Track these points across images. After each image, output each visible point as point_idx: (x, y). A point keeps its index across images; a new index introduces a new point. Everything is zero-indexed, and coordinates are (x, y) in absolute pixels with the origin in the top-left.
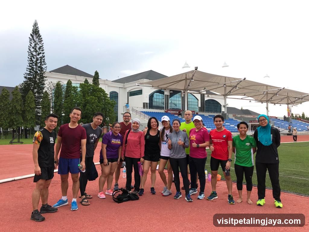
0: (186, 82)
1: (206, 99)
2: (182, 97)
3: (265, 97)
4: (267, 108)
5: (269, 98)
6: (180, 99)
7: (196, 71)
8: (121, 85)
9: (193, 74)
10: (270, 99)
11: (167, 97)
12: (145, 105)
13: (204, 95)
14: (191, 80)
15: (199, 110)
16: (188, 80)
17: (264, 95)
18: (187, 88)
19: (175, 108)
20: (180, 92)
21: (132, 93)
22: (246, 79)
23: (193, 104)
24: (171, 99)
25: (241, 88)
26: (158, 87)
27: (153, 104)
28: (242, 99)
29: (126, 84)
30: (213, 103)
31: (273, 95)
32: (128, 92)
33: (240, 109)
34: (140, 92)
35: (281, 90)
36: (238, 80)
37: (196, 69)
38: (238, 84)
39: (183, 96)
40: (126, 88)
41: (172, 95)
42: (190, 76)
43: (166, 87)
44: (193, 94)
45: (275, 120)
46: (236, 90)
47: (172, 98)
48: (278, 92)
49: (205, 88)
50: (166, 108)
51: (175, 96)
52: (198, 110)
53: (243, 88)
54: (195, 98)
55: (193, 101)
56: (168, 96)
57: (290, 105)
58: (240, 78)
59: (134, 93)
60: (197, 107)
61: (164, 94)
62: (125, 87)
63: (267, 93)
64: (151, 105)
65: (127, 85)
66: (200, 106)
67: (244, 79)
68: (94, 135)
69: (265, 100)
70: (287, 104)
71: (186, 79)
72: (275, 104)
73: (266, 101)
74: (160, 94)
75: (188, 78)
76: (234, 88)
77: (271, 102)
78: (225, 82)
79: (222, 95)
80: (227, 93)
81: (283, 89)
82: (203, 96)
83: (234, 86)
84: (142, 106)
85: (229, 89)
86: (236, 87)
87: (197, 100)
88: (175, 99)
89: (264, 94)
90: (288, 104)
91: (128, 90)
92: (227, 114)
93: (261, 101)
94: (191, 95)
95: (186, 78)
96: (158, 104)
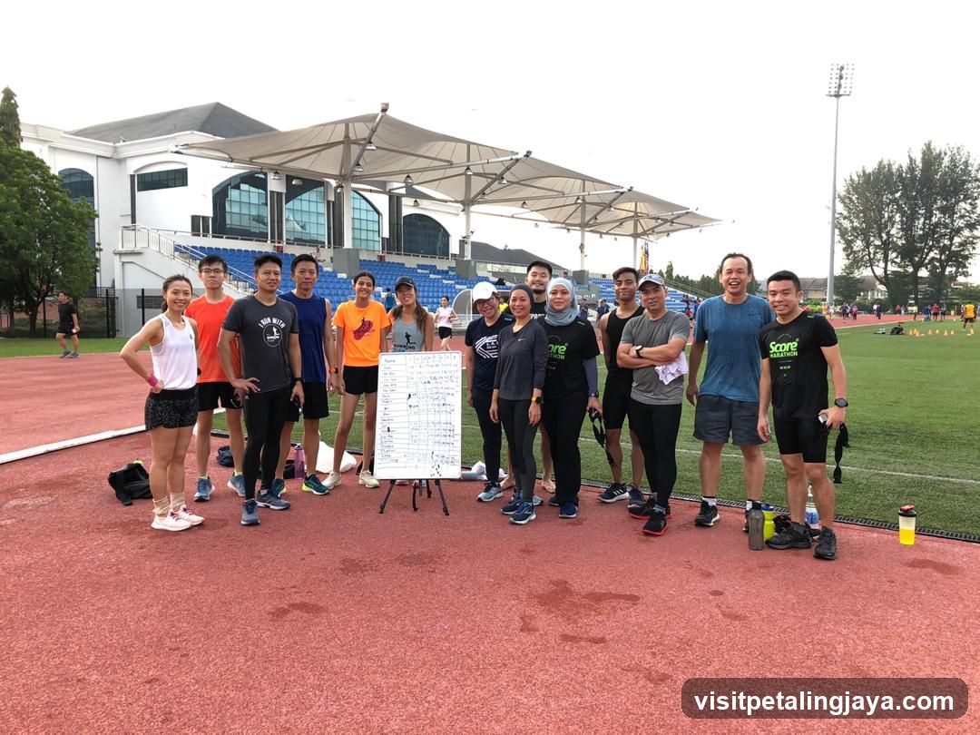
0: (347, 152)
1: (406, 211)
2: (328, 202)
3: (579, 213)
4: (582, 247)
5: (587, 218)
6: (322, 208)
7: (382, 117)
8: (103, 148)
9: (371, 125)
10: (590, 220)
11: (277, 201)
12: (198, 224)
13: (399, 197)
14: (365, 145)
15: (383, 249)
16: (352, 146)
17: (574, 207)
18: (353, 171)
19: (304, 238)
20: (322, 184)
21: (148, 179)
22: (532, 156)
23: (364, 227)
24: (290, 205)
25: (513, 183)
26: (251, 161)
27: (228, 221)
28: (512, 217)
29: (122, 143)
30: (425, 227)
31: (601, 208)
32: (132, 177)
33: (501, 247)
34: (177, 178)
35: (622, 193)
36: (509, 158)
37: (384, 110)
38: (508, 169)
39: (332, 198)
40: (124, 159)
41: (293, 193)
42: (361, 131)
43: (279, 165)
44: (362, 193)
45: (600, 283)
46: (500, 186)
47: (295, 204)
48: (615, 200)
49: (408, 176)
50: (273, 237)
51: (305, 196)
52: (378, 247)
53: (517, 183)
54: (371, 209)
55: (364, 217)
56: (280, 194)
57: (639, 240)
58: (515, 151)
59: (156, 178)
60: (377, 238)
61: (265, 189)
62: (122, 156)
63: (585, 202)
64: (218, 223)
65: (127, 148)
66: (386, 234)
67: (527, 156)
68: (275, 321)
69: (578, 221)
70: (631, 235)
71: (347, 141)
72: (601, 234)
73: (579, 225)
74: (252, 189)
75: (352, 136)
76: (494, 180)
77: (592, 229)
78: (468, 160)
79: (456, 202)
80: (472, 196)
81: (629, 190)
82: (395, 202)
83: (496, 174)
84: (189, 228)
85: (478, 184)
86: (503, 178)
87: (375, 213)
88: (305, 206)
89: (576, 203)
90: (636, 235)
91: (133, 166)
92: (473, 263)
93: (567, 224)
94: (356, 195)
95: (347, 136)
96: (245, 223)
